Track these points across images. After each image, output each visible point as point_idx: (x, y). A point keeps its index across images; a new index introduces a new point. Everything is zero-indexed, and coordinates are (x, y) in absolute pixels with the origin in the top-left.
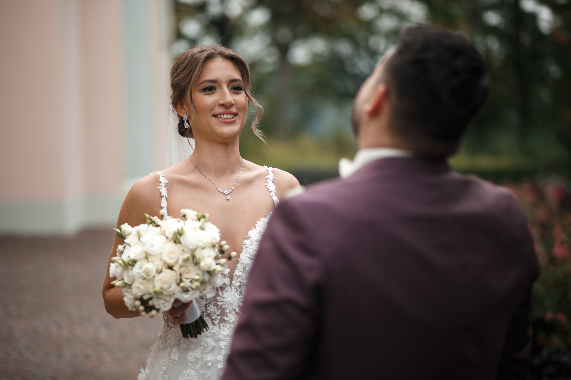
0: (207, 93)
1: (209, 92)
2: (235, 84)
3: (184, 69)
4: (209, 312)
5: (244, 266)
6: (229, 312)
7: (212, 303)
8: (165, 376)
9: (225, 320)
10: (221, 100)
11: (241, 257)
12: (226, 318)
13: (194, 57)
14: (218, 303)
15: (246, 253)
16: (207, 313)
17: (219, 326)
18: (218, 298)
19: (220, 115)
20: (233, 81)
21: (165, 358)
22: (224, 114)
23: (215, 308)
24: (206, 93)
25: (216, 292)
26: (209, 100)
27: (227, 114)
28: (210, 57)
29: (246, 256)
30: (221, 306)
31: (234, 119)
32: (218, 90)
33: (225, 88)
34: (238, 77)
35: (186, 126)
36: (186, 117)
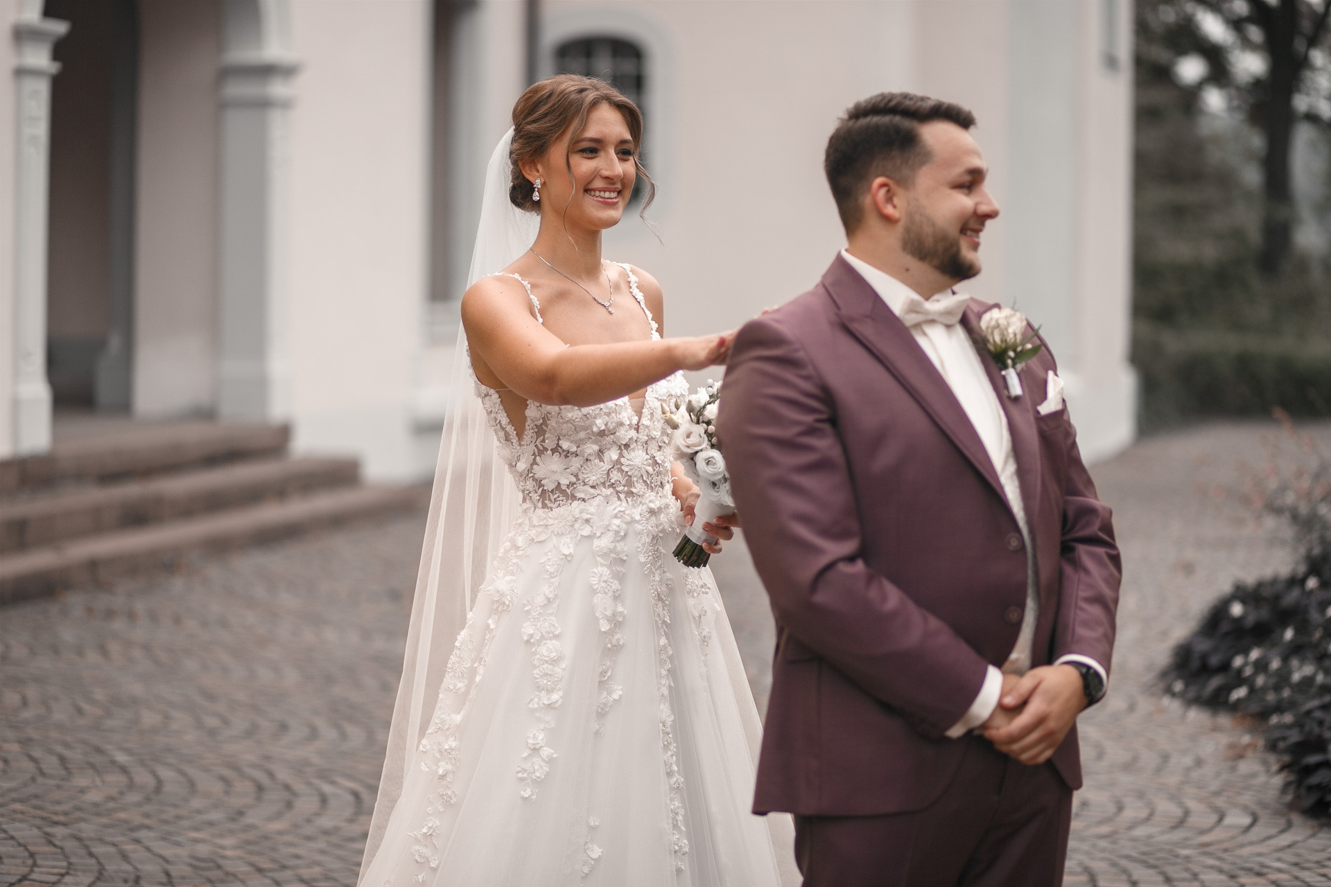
0: (587, 156)
1: (590, 156)
2: (626, 147)
3: (545, 115)
4: (612, 481)
5: (652, 411)
6: (637, 481)
7: (615, 467)
8: (553, 580)
9: (632, 493)
10: (606, 170)
11: (647, 398)
12: (633, 490)
13: (569, 100)
14: (623, 467)
16: (609, 483)
17: (627, 500)
18: (622, 460)
19: (600, 191)
20: (624, 142)
21: (549, 554)
22: (605, 191)
23: (619, 474)
24: (585, 155)
25: (619, 451)
26: (585, 166)
27: (610, 191)
28: (594, 104)
29: (653, 396)
30: (627, 472)
31: (615, 200)
32: (602, 154)
33: (612, 152)
34: (628, 136)
35: (536, 196)
36: (538, 183)
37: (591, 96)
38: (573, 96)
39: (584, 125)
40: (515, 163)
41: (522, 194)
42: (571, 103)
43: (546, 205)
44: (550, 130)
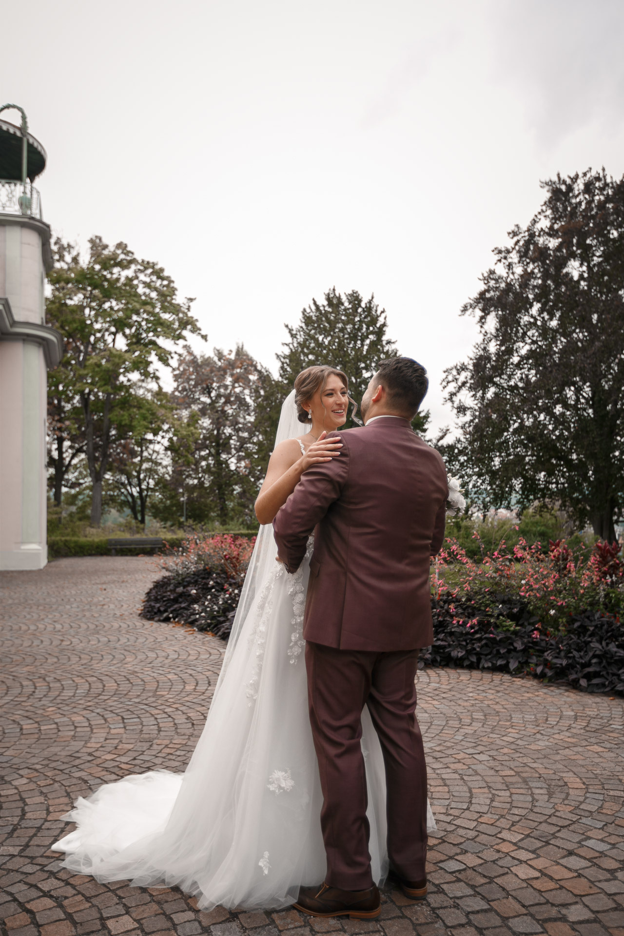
0: (329, 397)
1: (331, 396)
3: (309, 383)
10: (338, 401)
20: (342, 388)
22: (339, 410)
26: (331, 400)
28: (329, 375)
33: (339, 393)
34: (343, 386)
35: (310, 417)
36: (310, 412)
37: (326, 373)
38: (319, 374)
39: (326, 383)
40: (299, 406)
41: (303, 417)
42: (319, 377)
43: (314, 420)
44: (313, 388)
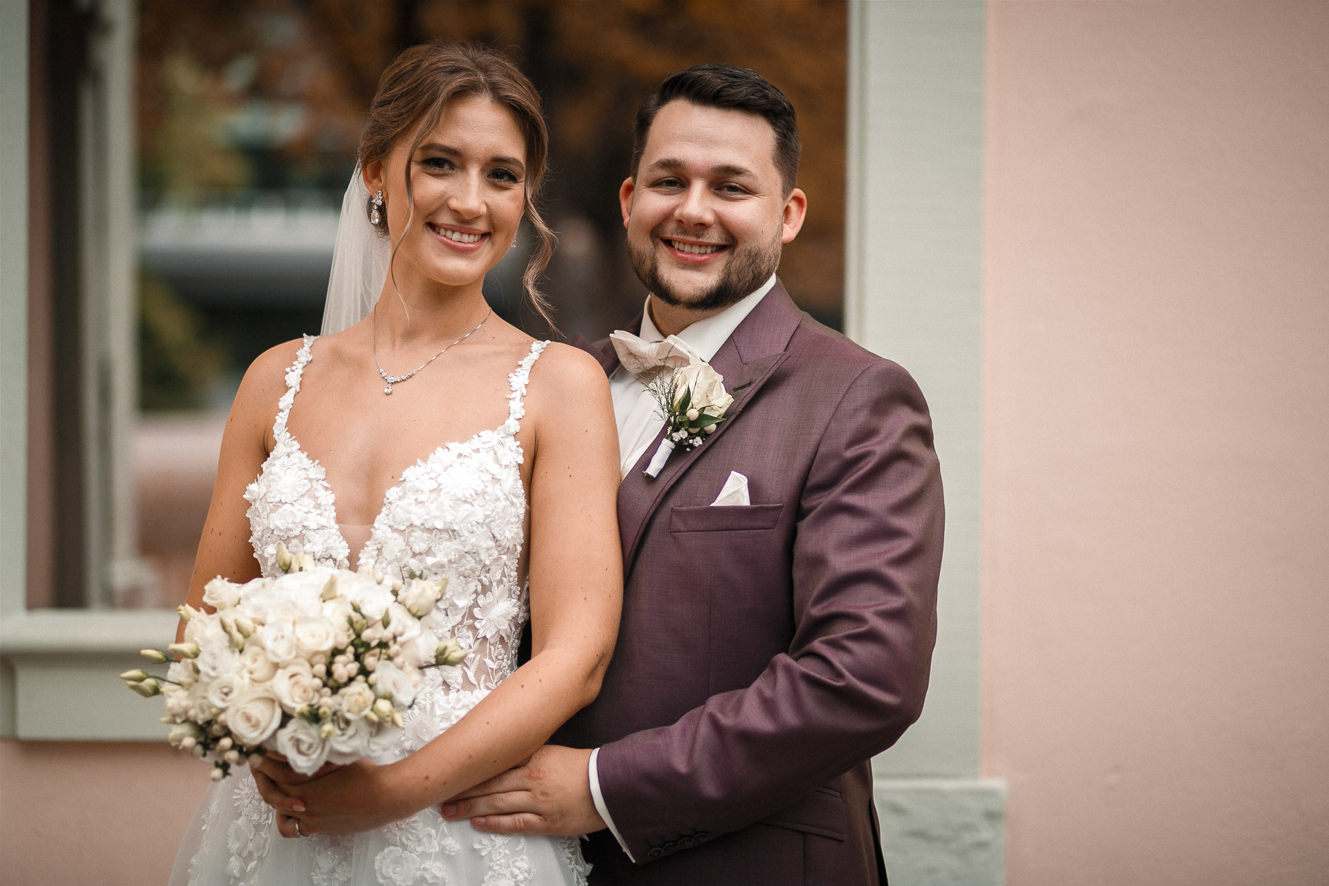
15: (387, 515)
19: (447, 230)
24: (429, 169)
27: (463, 232)
32: (457, 172)
